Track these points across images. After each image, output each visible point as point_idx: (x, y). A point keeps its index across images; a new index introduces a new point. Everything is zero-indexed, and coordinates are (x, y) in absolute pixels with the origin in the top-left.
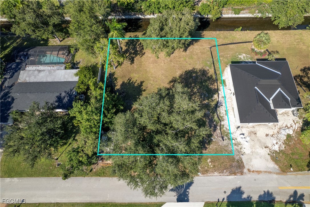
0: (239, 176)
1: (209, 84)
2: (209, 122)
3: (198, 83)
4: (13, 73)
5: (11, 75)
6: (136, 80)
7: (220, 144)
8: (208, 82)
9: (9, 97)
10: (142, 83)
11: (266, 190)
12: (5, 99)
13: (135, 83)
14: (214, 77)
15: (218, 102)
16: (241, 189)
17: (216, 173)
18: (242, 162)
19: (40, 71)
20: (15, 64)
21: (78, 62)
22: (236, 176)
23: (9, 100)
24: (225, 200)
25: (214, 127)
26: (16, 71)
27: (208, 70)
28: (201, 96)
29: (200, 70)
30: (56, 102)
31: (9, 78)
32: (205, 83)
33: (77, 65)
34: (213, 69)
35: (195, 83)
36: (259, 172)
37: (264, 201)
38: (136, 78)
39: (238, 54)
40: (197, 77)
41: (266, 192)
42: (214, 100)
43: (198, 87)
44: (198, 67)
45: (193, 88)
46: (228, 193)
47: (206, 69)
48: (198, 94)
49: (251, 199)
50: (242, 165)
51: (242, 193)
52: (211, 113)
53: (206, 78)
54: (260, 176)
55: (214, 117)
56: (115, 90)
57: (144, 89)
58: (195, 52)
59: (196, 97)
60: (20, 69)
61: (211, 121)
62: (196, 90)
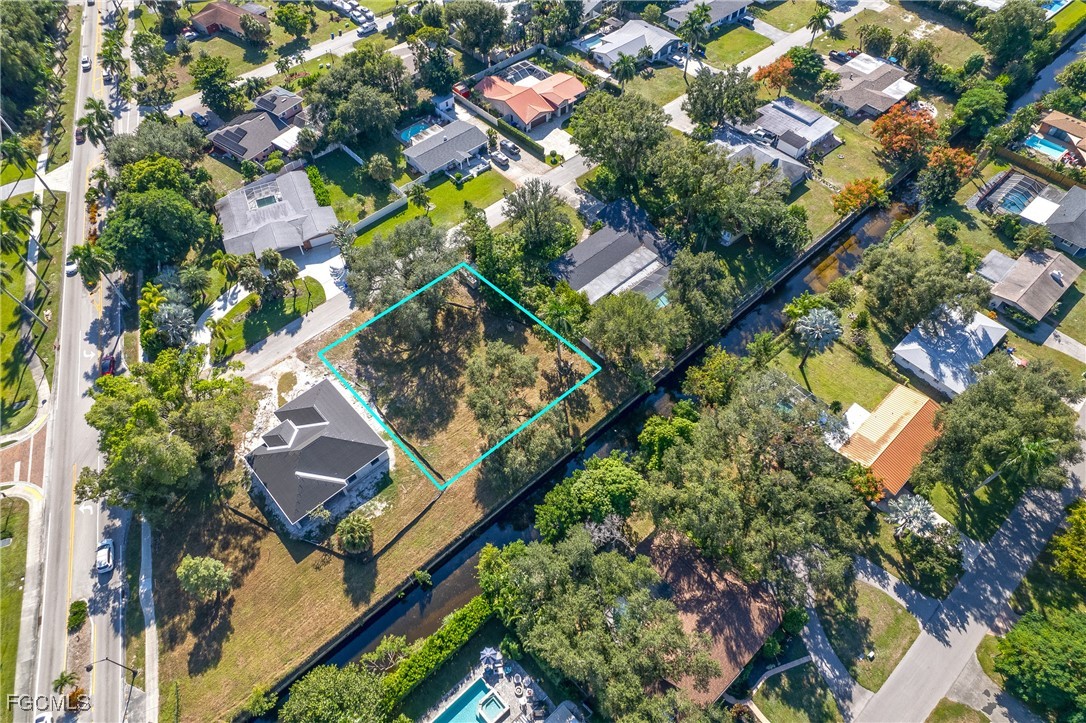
0: (300, 344)
1: (406, 421)
2: (372, 375)
3: (422, 412)
4: (659, 248)
5: (660, 245)
7: (342, 361)
8: (409, 424)
9: (625, 229)
11: (260, 352)
12: (626, 226)
14: (405, 437)
15: (376, 405)
16: (290, 336)
17: (330, 330)
18: (302, 360)
19: (638, 271)
22: (304, 342)
23: (621, 228)
24: (305, 316)
25: (361, 373)
26: (660, 252)
27: (422, 442)
28: (405, 398)
29: (434, 434)
30: (570, 260)
31: (656, 242)
32: (413, 420)
34: (415, 447)
35: (427, 410)
36: (277, 363)
37: (259, 341)
39: (390, 507)
40: (432, 421)
42: (383, 405)
43: (418, 407)
44: (440, 437)
45: (424, 401)
46: (304, 323)
47: (426, 441)
48: (412, 397)
49: (276, 333)
50: (302, 357)
51: (287, 333)
52: (376, 386)
53: (416, 428)
54: (273, 360)
55: (369, 384)
59: (412, 391)
60: (661, 257)
61: (369, 378)
62: (419, 400)
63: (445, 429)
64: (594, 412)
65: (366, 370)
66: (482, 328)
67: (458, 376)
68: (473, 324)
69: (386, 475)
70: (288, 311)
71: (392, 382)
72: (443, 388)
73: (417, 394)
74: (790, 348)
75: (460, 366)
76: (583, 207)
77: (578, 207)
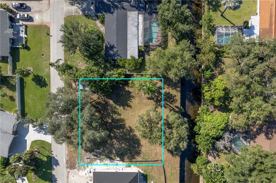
0: (65, 165)
1: (128, 155)
2: (100, 152)
3: (129, 148)
4: (135, 7)
5: (133, 5)
6: (132, 102)
7: (85, 157)
8: (130, 155)
9: (114, 9)
10: (130, 107)
11: (58, 180)
12: (112, 7)
13: (130, 101)
14: (134, 160)
15: (114, 160)
16: (58, 165)
17: (67, 152)
18: (74, 169)
20: (143, 6)
21: (150, 54)
22: (65, 163)
23: (112, 10)
24: (52, 155)
25: (96, 155)
26: (137, 8)
27: (140, 156)
28: (119, 149)
29: (140, 150)
30: (110, 45)
31: (130, 5)
32: (129, 152)
33: (147, 54)
34: (140, 160)
35: (130, 146)
36: (68, 178)
37: (52, 177)
38: (134, 102)
39: (154, 181)
40: (135, 147)
41: (57, 180)
42: (116, 158)
43: (126, 147)
44: (143, 149)
45: (125, 144)
46: (56, 158)
47: (141, 155)
48: (120, 147)
49: (53, 170)
50: (72, 168)
51: (56, 166)
52: (106, 154)
53: (133, 154)
54: (65, 178)
55: (103, 156)
56: (124, 86)
57: (125, 108)
58: (157, 148)
59: (117, 145)
60: (139, 10)
61: (100, 154)
62: (124, 145)
63: (142, 146)
64: (176, 96)
65: (96, 152)
66: (111, 102)
67: (125, 126)
68: (107, 103)
69: (143, 175)
70: (45, 159)
71: (108, 148)
72: (125, 134)
73: (121, 144)
74: (211, 9)
75: (121, 122)
76: (83, 11)
77: (81, 12)
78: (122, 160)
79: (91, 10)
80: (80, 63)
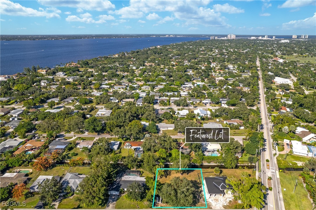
5: (119, 178)
7: (203, 203)
8: (197, 184)
12: (118, 185)
14: (200, 183)
19: (130, 177)
20: (120, 175)
23: (120, 185)
26: (121, 177)
29: (194, 181)
33: (144, 176)
34: (199, 180)
42: (200, 190)
44: (193, 179)
47: (196, 180)
52: (199, 194)
58: (192, 175)
61: (199, 196)
65: (199, 198)
76: (113, 201)
77: (114, 202)
78: (201, 187)
79: (114, 198)
80: (145, 204)
